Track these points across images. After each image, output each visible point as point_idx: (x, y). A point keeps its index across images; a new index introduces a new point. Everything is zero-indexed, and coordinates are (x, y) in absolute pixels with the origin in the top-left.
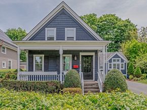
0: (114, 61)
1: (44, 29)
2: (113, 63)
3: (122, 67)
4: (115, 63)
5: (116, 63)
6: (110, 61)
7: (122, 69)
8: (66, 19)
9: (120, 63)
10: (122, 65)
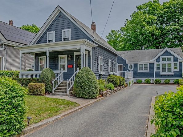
0: (164, 59)
1: (46, 33)
2: (161, 63)
3: (176, 68)
4: (164, 62)
5: (167, 62)
6: (158, 60)
7: (176, 70)
8: (63, 22)
9: (172, 62)
10: (176, 64)
